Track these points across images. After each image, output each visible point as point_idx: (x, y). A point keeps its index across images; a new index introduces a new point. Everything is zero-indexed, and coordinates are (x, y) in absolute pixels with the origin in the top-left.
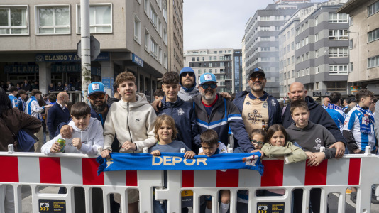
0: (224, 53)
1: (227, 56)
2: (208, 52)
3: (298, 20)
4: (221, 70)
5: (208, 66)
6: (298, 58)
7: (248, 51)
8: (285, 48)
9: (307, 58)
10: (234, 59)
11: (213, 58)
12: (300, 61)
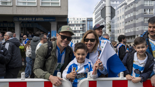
0: (82, 20)
1: (84, 21)
2: (74, 19)
3: (126, 4)
4: (81, 28)
5: (74, 26)
6: (126, 23)
7: (97, 19)
8: (118, 18)
9: (131, 23)
10: (87, 23)
11: (76, 22)
12: (127, 24)
